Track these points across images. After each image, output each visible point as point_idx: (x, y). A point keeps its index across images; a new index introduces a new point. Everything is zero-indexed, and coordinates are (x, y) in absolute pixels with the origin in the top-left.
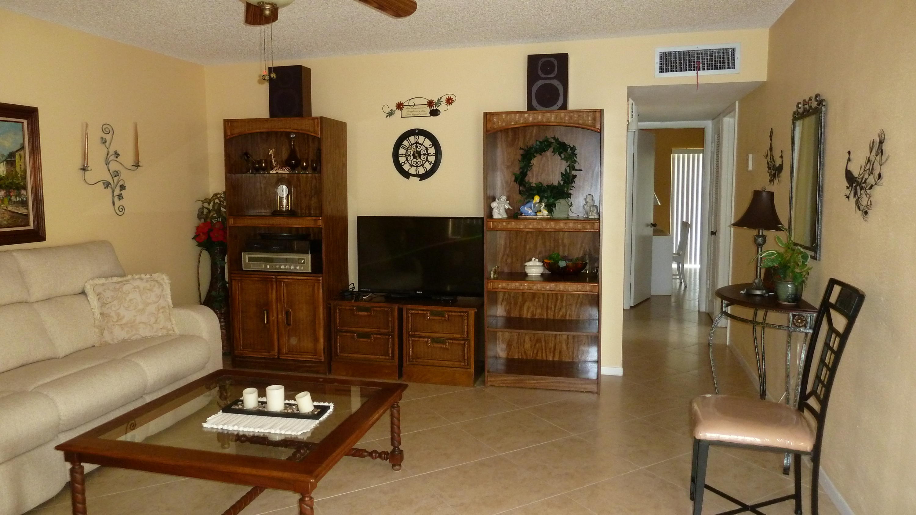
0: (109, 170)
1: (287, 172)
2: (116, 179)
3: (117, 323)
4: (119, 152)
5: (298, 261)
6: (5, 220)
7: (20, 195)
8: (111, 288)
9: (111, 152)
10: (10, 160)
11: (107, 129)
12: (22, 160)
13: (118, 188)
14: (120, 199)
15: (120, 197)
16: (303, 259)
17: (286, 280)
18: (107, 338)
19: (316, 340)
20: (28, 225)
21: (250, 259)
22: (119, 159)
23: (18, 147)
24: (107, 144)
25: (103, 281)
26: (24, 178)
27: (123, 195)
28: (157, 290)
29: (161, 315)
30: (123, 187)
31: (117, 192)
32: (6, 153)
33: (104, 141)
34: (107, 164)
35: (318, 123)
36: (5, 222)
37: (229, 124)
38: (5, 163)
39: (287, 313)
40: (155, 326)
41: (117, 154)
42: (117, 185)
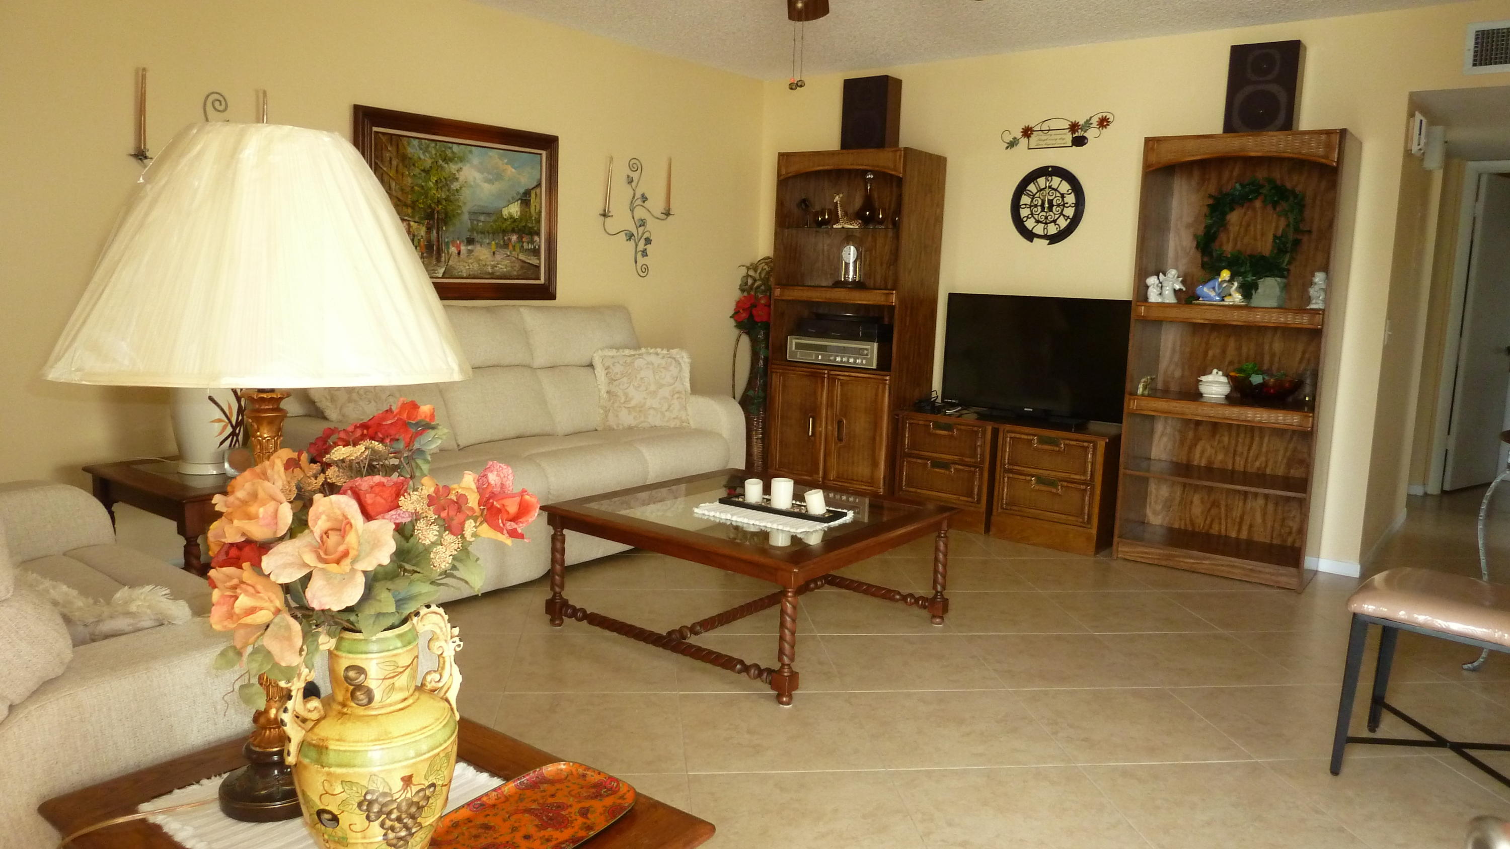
0: (633, 218)
1: (857, 227)
2: (641, 229)
3: (624, 405)
4: (647, 195)
5: (859, 352)
6: (515, 270)
7: (532, 242)
8: (621, 362)
9: (638, 195)
10: (525, 199)
11: (635, 166)
12: (538, 199)
13: (642, 242)
14: (643, 256)
15: (644, 253)
16: (867, 349)
17: (841, 377)
18: (612, 421)
19: (875, 464)
20: (539, 279)
21: (799, 346)
22: (646, 204)
23: (535, 184)
24: (634, 184)
25: (613, 353)
26: (539, 221)
27: (648, 251)
28: (674, 370)
29: (675, 402)
30: (648, 241)
31: (641, 245)
32: (522, 191)
33: (630, 181)
34: (632, 210)
35: (900, 156)
36: (515, 273)
37: (784, 158)
38: (519, 202)
39: (840, 423)
40: (667, 414)
41: (644, 198)
42: (641, 238)
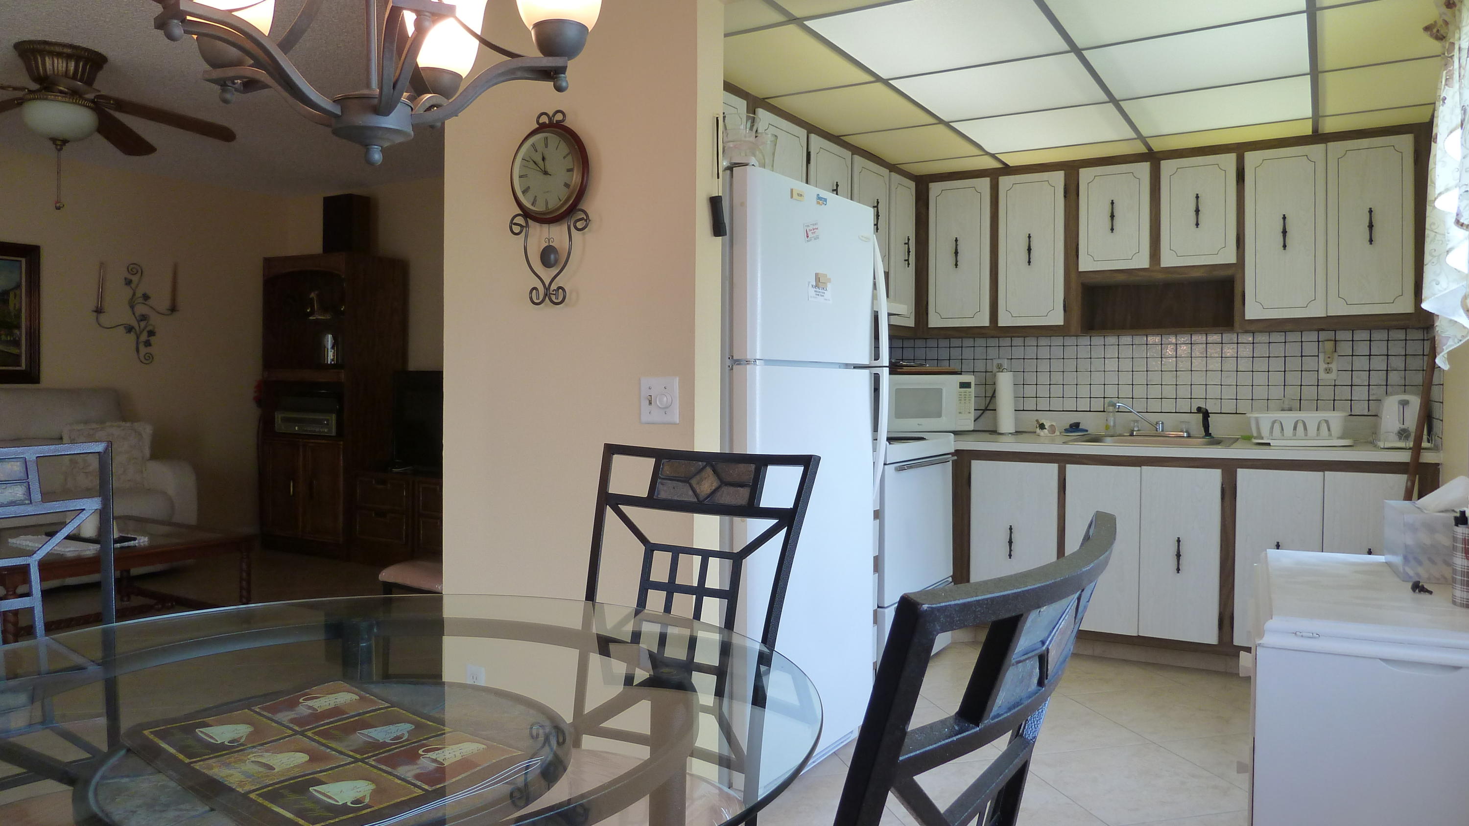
0: (134, 314)
1: (329, 318)
2: (143, 324)
4: (149, 294)
5: (319, 422)
7: (11, 334)
8: (85, 434)
9: (139, 294)
10: (3, 298)
11: (134, 270)
12: (17, 299)
13: (145, 334)
14: (146, 346)
15: (148, 344)
16: (329, 420)
17: (311, 445)
19: (336, 518)
20: (20, 366)
21: (285, 420)
22: (150, 302)
23: (13, 285)
24: (133, 285)
25: (81, 427)
26: (18, 316)
27: (152, 342)
28: (135, 440)
30: (151, 333)
31: (144, 337)
33: (128, 282)
34: (132, 307)
37: (269, 262)
39: (311, 483)
41: (146, 297)
42: (144, 330)
